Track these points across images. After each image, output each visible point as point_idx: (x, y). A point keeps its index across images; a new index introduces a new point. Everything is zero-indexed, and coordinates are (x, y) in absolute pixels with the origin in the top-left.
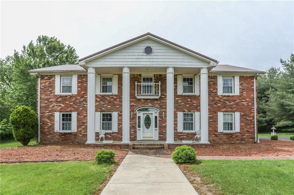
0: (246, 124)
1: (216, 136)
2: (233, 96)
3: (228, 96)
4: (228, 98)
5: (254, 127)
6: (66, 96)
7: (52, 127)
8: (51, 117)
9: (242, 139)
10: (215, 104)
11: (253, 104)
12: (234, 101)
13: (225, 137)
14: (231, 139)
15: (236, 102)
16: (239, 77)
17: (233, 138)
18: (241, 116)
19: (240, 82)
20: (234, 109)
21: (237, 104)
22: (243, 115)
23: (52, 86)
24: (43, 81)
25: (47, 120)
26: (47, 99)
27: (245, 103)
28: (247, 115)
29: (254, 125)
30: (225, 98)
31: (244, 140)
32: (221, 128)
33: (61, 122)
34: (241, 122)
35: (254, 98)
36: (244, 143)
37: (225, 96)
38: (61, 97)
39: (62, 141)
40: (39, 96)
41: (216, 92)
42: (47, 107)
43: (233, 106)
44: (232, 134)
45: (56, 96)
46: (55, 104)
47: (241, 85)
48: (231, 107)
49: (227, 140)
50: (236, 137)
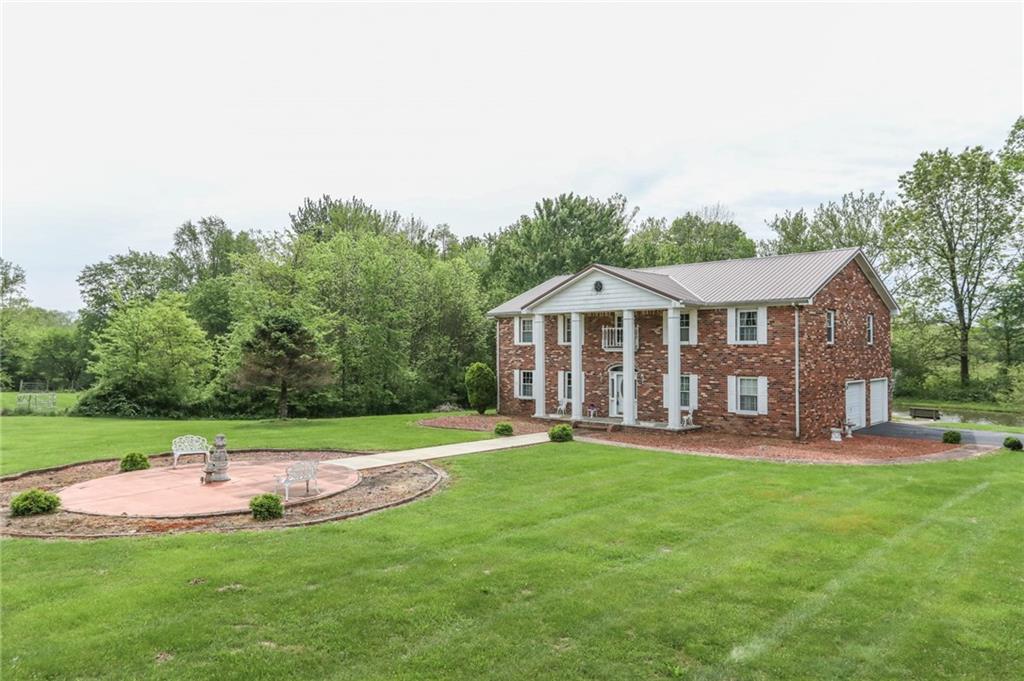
0: (781, 400)
1: (725, 419)
2: (754, 346)
3: (746, 346)
4: (746, 350)
5: (794, 407)
6: (526, 347)
7: (511, 390)
8: (510, 376)
9: (773, 430)
10: (724, 360)
11: (794, 361)
12: (757, 355)
13: (740, 422)
14: (752, 427)
15: (762, 356)
16: (765, 309)
17: (755, 425)
18: (771, 385)
19: (768, 318)
20: (758, 371)
21: (762, 361)
22: (775, 383)
23: (511, 333)
24: (502, 326)
25: (506, 380)
26: (507, 352)
27: (778, 360)
28: (782, 383)
29: (794, 402)
30: (741, 349)
31: (775, 432)
32: (733, 406)
33: (522, 383)
34: (770, 395)
35: (794, 349)
36: (774, 437)
37: (739, 346)
38: (521, 348)
39: (523, 410)
40: (498, 348)
41: (725, 339)
42: (506, 362)
43: (756, 365)
44: (753, 417)
45: (516, 346)
46: (514, 358)
47: (770, 323)
48: (751, 366)
49: (743, 428)
50: (761, 423)
